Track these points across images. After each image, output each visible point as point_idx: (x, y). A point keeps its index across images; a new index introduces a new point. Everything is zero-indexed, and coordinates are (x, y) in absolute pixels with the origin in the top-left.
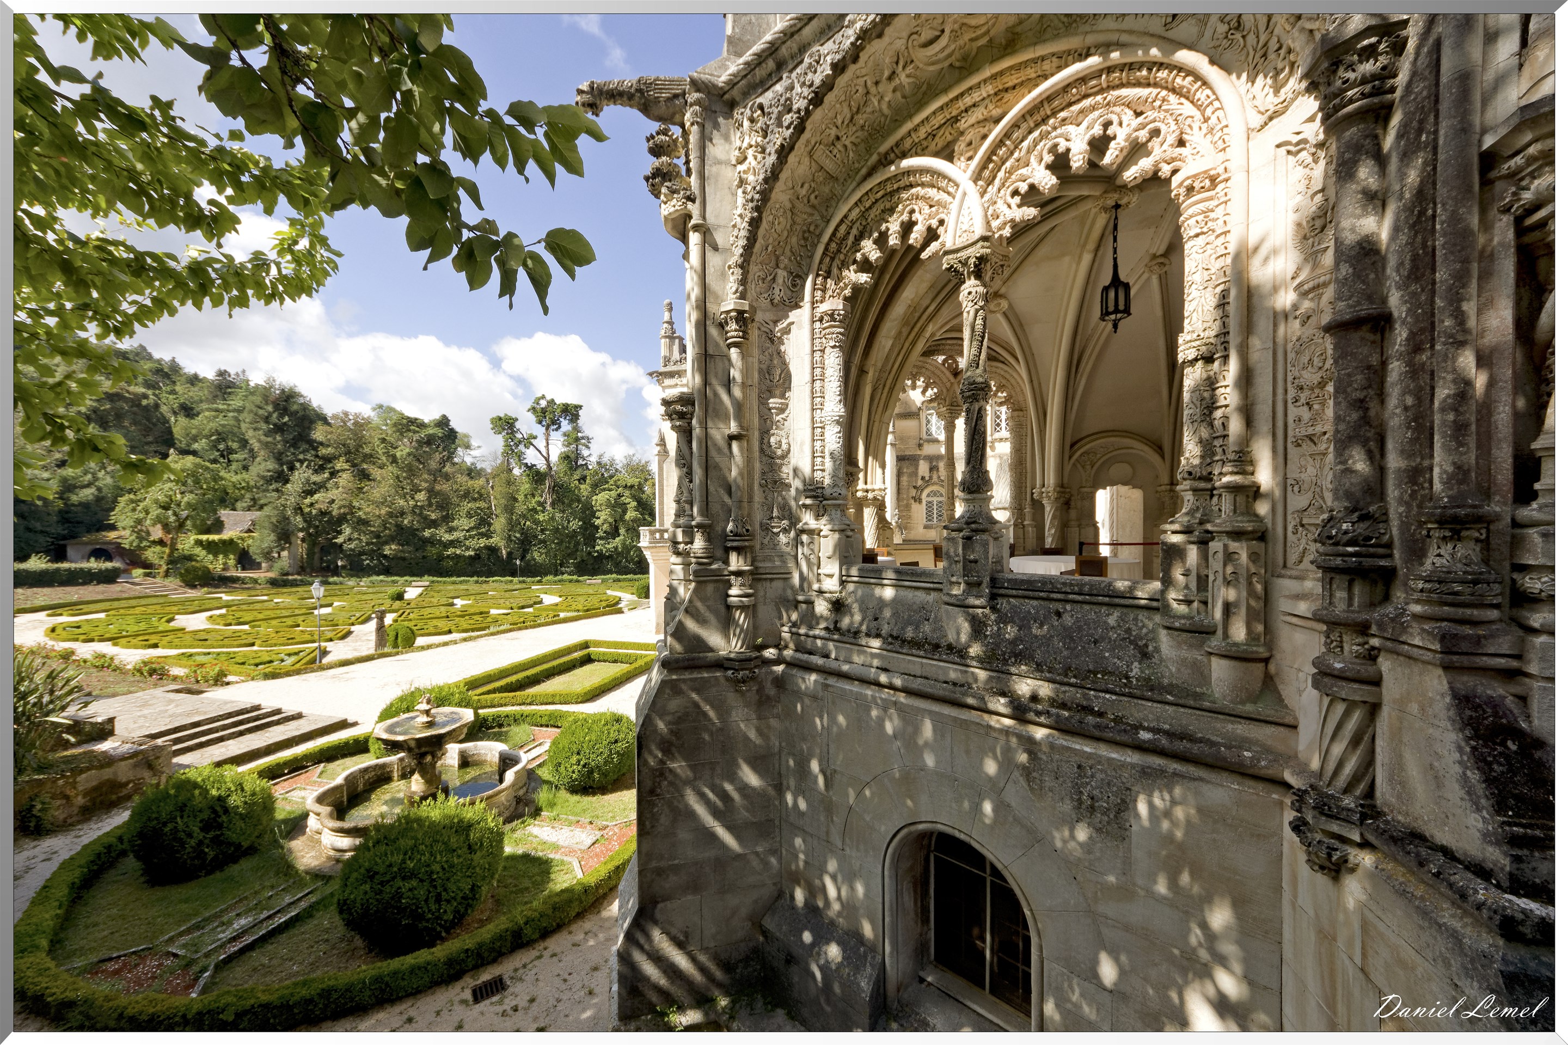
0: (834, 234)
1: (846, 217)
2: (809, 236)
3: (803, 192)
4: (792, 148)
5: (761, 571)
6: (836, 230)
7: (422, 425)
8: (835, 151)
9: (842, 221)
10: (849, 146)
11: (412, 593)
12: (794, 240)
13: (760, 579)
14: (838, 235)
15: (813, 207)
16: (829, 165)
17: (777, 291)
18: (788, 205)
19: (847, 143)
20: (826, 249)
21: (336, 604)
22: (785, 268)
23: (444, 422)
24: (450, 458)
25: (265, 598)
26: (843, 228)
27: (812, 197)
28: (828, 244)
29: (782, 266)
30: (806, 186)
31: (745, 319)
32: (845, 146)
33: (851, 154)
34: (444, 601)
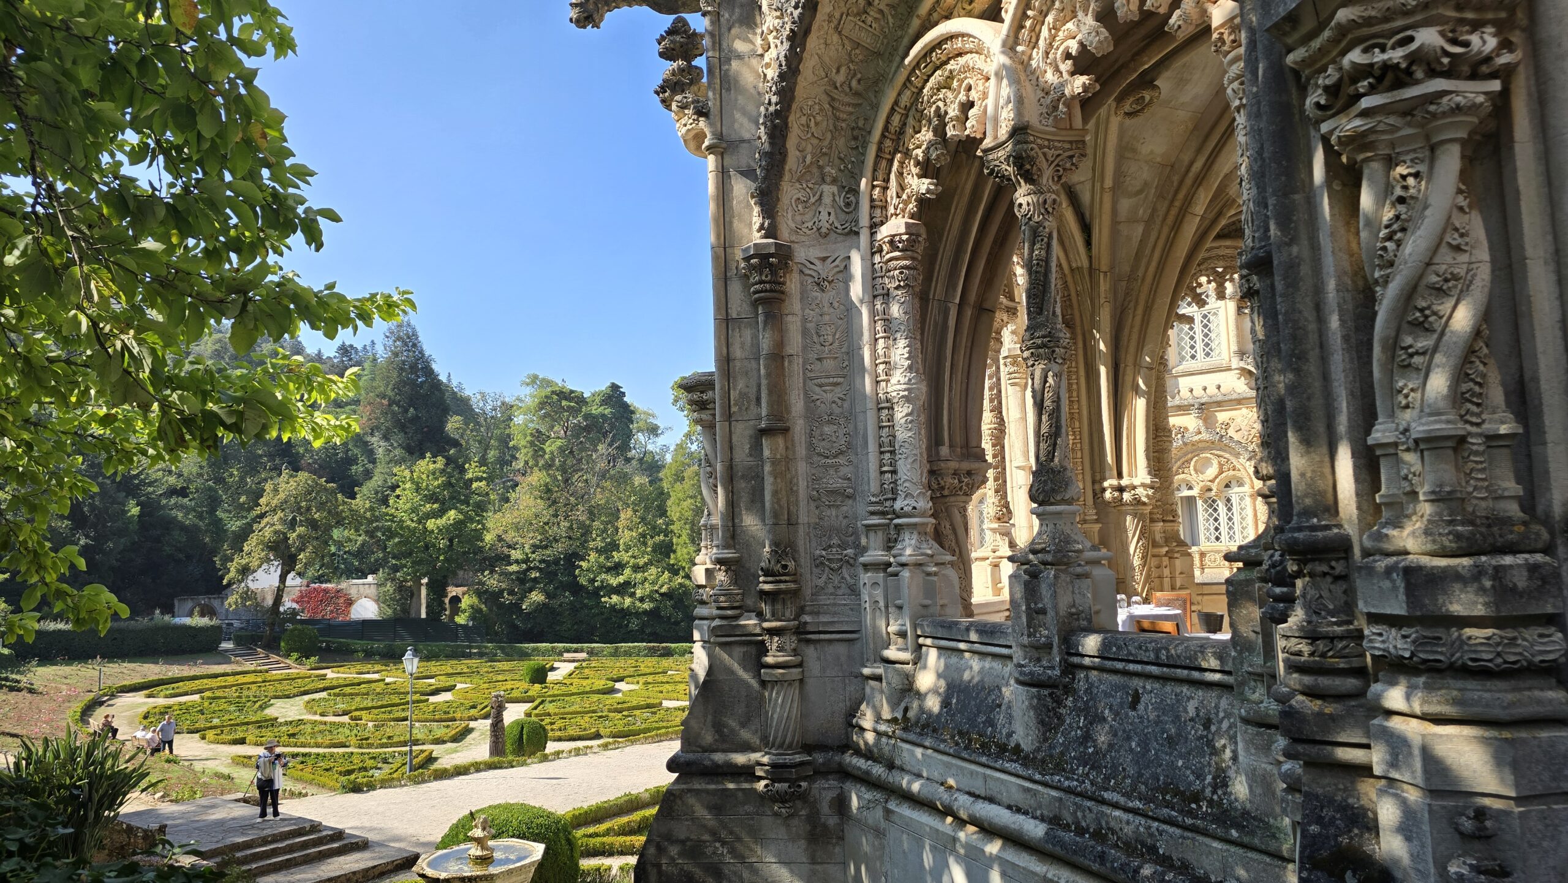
0: (886, 128)
1: (896, 103)
2: (859, 137)
3: (840, 79)
4: (807, 32)
5: (810, 628)
6: (888, 122)
7: (581, 400)
8: (870, 19)
9: (893, 110)
10: (886, 10)
11: (562, 670)
12: (841, 142)
13: (808, 641)
14: (892, 129)
15: (857, 94)
16: (866, 40)
17: (824, 216)
18: (825, 99)
19: (882, 7)
20: (880, 149)
21: (459, 686)
22: (834, 181)
23: (614, 396)
24: (625, 447)
25: (376, 676)
26: (896, 119)
27: (854, 83)
28: (880, 143)
29: (828, 179)
30: (843, 70)
31: (771, 265)
32: (881, 11)
33: (891, 20)
34: (600, 684)
